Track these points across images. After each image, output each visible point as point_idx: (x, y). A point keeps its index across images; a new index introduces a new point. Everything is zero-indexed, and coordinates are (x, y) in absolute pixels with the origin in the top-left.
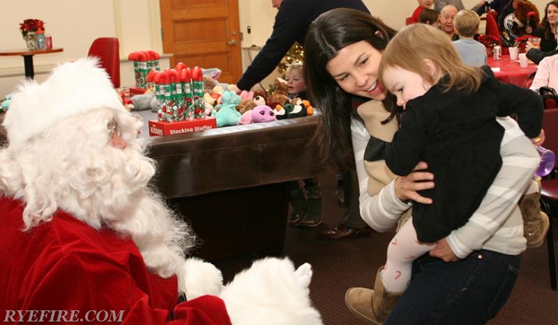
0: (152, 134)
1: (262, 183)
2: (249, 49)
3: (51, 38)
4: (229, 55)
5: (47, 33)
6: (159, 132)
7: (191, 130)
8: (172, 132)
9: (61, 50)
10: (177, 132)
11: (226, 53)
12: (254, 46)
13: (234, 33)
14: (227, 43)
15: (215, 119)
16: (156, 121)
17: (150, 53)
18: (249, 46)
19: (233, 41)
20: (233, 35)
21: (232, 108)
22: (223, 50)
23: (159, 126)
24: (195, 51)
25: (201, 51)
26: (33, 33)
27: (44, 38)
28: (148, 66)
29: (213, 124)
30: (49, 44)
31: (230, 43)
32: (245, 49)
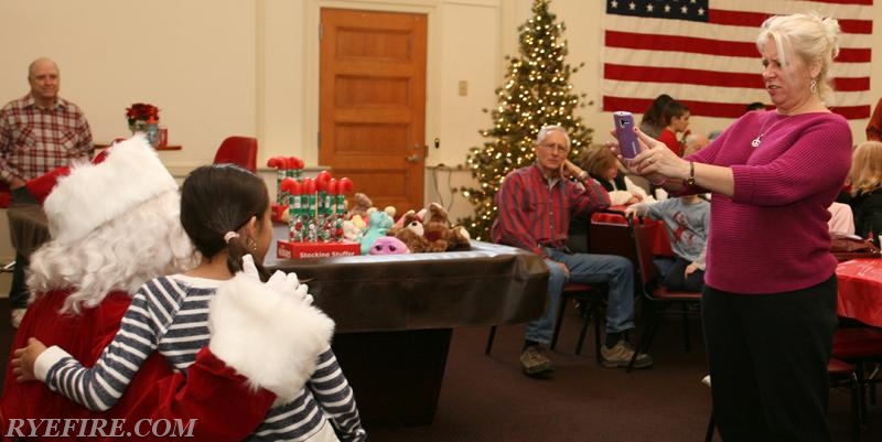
0: (279, 257)
1: (409, 327)
2: (435, 168)
3: (166, 131)
4: (408, 175)
5: (162, 124)
6: (287, 254)
7: (328, 255)
8: (303, 255)
9: (178, 148)
10: (309, 256)
11: (404, 172)
12: (441, 165)
13: (417, 146)
14: (406, 159)
15: (359, 245)
16: (286, 241)
17: (292, 159)
18: (436, 165)
19: (415, 156)
20: (415, 149)
21: (381, 233)
22: (400, 167)
23: (288, 247)
24: (363, 167)
25: (370, 166)
26: (142, 122)
27: (158, 130)
28: (287, 175)
29: (356, 250)
30: (163, 138)
31: (410, 158)
32: (429, 168)
